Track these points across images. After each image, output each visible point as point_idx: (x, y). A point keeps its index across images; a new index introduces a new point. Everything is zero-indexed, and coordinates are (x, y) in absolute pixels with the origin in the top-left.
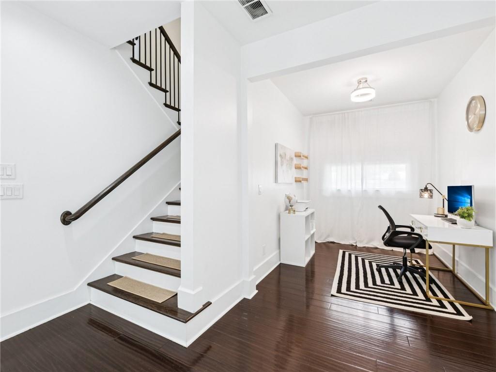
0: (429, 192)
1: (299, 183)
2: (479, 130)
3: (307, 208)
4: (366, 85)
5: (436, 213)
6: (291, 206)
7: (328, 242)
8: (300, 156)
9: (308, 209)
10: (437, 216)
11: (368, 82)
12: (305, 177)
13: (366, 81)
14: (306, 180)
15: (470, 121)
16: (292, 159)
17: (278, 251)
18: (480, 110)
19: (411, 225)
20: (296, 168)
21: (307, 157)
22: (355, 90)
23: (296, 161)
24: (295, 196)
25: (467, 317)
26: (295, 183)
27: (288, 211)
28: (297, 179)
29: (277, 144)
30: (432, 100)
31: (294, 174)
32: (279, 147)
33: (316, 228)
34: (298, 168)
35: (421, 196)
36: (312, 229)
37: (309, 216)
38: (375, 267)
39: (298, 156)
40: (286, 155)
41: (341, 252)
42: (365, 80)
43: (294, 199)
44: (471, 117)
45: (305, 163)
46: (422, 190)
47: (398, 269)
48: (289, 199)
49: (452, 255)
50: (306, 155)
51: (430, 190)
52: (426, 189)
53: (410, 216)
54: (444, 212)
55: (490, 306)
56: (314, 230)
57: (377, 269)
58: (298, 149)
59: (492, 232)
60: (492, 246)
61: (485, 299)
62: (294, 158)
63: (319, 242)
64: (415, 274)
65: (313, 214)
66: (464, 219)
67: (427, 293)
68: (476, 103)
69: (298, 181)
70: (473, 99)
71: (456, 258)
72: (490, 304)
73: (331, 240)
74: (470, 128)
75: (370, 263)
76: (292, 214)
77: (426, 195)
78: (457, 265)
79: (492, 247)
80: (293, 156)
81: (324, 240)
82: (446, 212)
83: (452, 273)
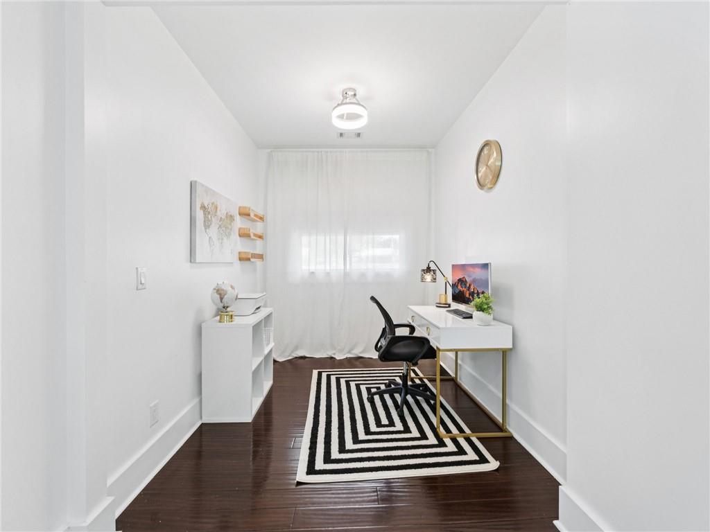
0: (432, 273)
1: (246, 263)
2: (491, 188)
3: (259, 308)
4: (354, 100)
5: (438, 302)
6: (224, 307)
7: (296, 358)
8: (249, 215)
9: (261, 308)
10: (439, 306)
11: (357, 97)
12: (258, 251)
13: (355, 95)
14: (261, 257)
15: (480, 175)
16: (231, 218)
17: (196, 400)
18: (496, 160)
19: (411, 321)
20: (240, 236)
21: (261, 218)
22: (339, 105)
23: (239, 223)
24: (232, 287)
25: (493, 465)
26: (239, 261)
27: (218, 317)
28: (244, 256)
29: (196, 182)
30: (430, 150)
31: (237, 245)
32: (199, 190)
33: (274, 341)
34: (244, 235)
35: (423, 280)
36: (268, 344)
37: (261, 321)
38: (365, 395)
39: (245, 214)
40: (216, 208)
41: (315, 373)
42: (353, 93)
43: (231, 293)
44: (483, 170)
45: (258, 228)
46: (424, 270)
47: (397, 392)
48: (221, 293)
49: (454, 358)
50: (261, 213)
51: (433, 270)
52: (428, 270)
53: (408, 308)
54: (446, 300)
55: (510, 432)
56: (272, 345)
57: (368, 398)
58: (245, 203)
59: (511, 327)
60: (511, 347)
61: (501, 422)
62: (238, 218)
63: (280, 360)
64: (418, 397)
65: (269, 316)
66: (481, 312)
67: (438, 430)
68: (490, 150)
69: (244, 258)
70: (487, 144)
71: (459, 362)
72: (508, 427)
73: (300, 353)
74: (481, 185)
75: (358, 386)
76: (226, 324)
77: (428, 277)
78: (460, 369)
79: (511, 349)
80: (236, 213)
81: (289, 356)
82: (450, 300)
83: (454, 381)
